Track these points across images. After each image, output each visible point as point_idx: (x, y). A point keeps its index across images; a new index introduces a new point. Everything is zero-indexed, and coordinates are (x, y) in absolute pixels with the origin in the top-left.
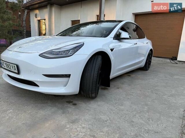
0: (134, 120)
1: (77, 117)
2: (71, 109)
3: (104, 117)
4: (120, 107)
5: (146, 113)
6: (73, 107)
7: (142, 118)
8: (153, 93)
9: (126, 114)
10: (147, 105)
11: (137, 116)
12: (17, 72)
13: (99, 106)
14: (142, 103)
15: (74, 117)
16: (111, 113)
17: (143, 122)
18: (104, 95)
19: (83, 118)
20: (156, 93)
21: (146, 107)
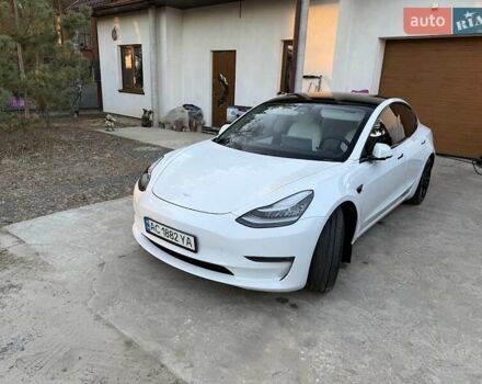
0: (412, 341)
1: (309, 334)
2: (292, 317)
3: (358, 335)
4: (381, 312)
5: (431, 326)
6: (294, 313)
7: (426, 338)
8: (440, 275)
9: (397, 328)
10: (431, 306)
11: (416, 331)
12: (193, 248)
13: (341, 310)
14: (422, 303)
15: (306, 335)
16: (366, 325)
17: (429, 344)
18: (343, 283)
19: (321, 338)
20: (446, 276)
21: (430, 312)
